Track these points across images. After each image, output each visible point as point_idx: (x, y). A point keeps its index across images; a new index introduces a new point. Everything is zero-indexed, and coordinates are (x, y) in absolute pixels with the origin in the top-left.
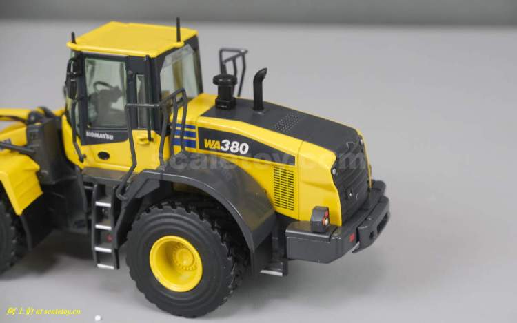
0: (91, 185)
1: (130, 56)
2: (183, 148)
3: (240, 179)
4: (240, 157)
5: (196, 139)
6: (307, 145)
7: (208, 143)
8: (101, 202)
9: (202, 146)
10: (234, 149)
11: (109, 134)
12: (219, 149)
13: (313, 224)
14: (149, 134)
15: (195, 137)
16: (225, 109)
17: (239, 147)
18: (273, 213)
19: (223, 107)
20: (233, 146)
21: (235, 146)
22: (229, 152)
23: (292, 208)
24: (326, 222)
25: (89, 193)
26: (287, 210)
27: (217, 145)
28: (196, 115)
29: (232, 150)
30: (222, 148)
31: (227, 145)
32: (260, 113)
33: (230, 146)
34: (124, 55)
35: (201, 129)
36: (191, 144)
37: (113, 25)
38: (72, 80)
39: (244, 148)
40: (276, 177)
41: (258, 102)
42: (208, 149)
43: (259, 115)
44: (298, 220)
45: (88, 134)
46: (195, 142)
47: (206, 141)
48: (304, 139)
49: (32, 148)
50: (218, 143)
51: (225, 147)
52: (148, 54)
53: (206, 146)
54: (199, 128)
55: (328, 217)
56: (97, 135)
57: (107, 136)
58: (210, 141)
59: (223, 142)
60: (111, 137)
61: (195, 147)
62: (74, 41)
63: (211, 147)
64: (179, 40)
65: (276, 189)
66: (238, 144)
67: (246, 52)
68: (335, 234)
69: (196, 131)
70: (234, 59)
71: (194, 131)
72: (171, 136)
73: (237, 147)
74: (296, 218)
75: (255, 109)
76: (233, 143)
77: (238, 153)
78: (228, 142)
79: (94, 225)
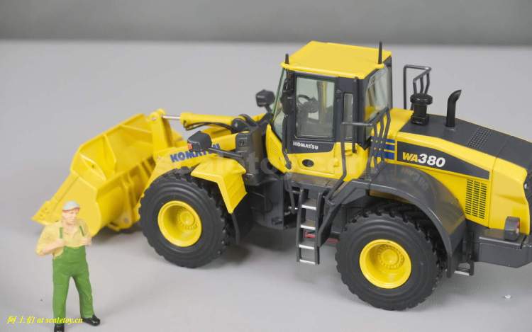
0: (298, 189)
1: (339, 78)
2: (382, 159)
3: (435, 189)
4: (436, 170)
5: (395, 152)
6: (500, 161)
7: (406, 156)
8: (307, 205)
9: (400, 158)
10: (431, 162)
11: (314, 144)
12: (416, 161)
13: (506, 232)
14: (354, 146)
15: (394, 149)
16: (420, 125)
17: (436, 161)
18: (464, 219)
19: (418, 123)
20: (430, 160)
21: (433, 160)
22: (426, 164)
23: (482, 216)
24: (518, 231)
25: (296, 197)
26: (477, 218)
27: (414, 157)
28: (396, 130)
29: (428, 162)
30: (420, 161)
31: (424, 159)
32: (453, 130)
33: (427, 159)
34: (334, 76)
35: (400, 144)
36: (390, 156)
37: (313, 45)
38: (289, 98)
39: (441, 162)
40: (469, 189)
41: (450, 119)
42: (406, 161)
43: (452, 132)
44: (488, 228)
45: (295, 144)
46: (393, 154)
47: (404, 154)
48: (497, 156)
49: (240, 154)
50: (416, 156)
51: (422, 160)
52: (357, 76)
53: (404, 158)
54: (398, 142)
55: (519, 227)
56: (303, 145)
57: (313, 146)
58: (408, 154)
59: (421, 155)
60: (317, 148)
61: (393, 159)
62: (287, 62)
63: (408, 159)
64: (380, 62)
65: (468, 199)
66: (435, 158)
67: (430, 69)
68: (525, 242)
69: (395, 145)
70: (421, 78)
71: (393, 144)
72: (372, 148)
73: (434, 161)
74: (486, 225)
75: (447, 126)
76: (430, 157)
77: (435, 166)
78: (426, 156)
79: (300, 226)
